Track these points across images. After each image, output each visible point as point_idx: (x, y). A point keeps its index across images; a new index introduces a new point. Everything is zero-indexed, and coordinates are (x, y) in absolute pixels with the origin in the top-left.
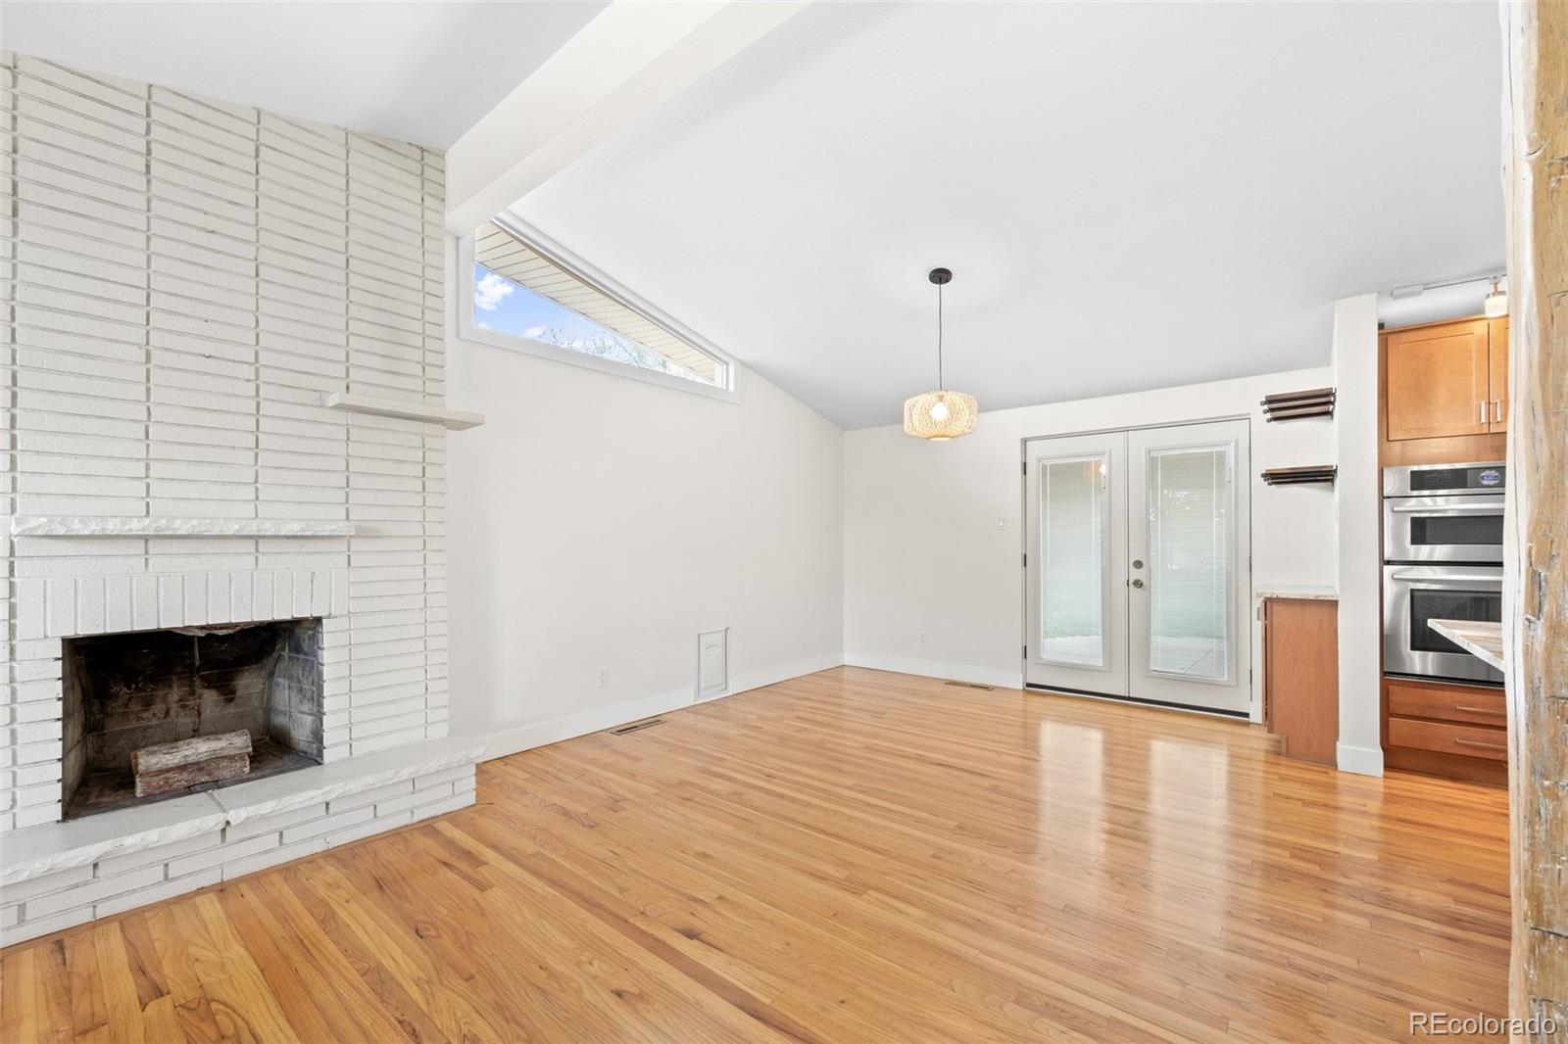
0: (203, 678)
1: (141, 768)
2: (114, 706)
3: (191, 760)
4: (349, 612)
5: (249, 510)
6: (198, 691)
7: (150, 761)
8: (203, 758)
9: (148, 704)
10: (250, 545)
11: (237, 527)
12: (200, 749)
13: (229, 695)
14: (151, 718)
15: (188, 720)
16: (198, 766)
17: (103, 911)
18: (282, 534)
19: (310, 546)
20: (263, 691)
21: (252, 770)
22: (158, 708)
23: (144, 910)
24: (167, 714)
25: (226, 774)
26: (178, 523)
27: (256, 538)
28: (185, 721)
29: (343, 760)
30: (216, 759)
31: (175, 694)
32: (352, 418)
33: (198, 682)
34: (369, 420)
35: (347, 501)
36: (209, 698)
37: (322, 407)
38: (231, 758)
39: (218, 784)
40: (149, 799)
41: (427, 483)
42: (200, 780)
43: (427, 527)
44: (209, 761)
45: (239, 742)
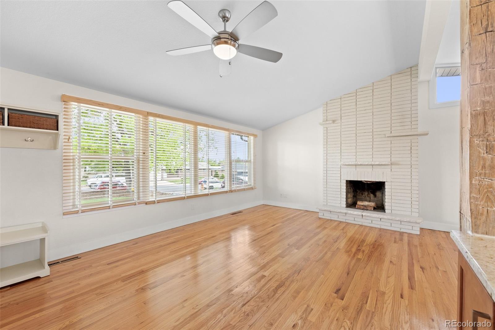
0: (370, 191)
1: (358, 204)
2: (358, 193)
3: (365, 205)
4: (391, 181)
5: (371, 160)
6: (370, 194)
7: (359, 203)
8: (366, 205)
9: (362, 194)
10: (371, 167)
11: (367, 163)
12: (366, 203)
13: (375, 196)
14: (363, 197)
15: (369, 199)
16: (365, 206)
17: (347, 221)
18: (375, 164)
19: (382, 167)
20: (381, 197)
21: (373, 210)
22: (364, 195)
23: (350, 223)
24: (365, 197)
25: (369, 209)
26: (359, 162)
27: (373, 165)
28: (368, 199)
29: (390, 213)
30: (368, 206)
31: (366, 193)
32: (392, 139)
33: (370, 192)
34: (396, 138)
35: (391, 157)
36: (372, 195)
37: (386, 137)
38: (370, 206)
39: (367, 210)
40: (357, 209)
41: (412, 151)
42: (365, 208)
43: (412, 162)
44: (367, 206)
45: (372, 204)
